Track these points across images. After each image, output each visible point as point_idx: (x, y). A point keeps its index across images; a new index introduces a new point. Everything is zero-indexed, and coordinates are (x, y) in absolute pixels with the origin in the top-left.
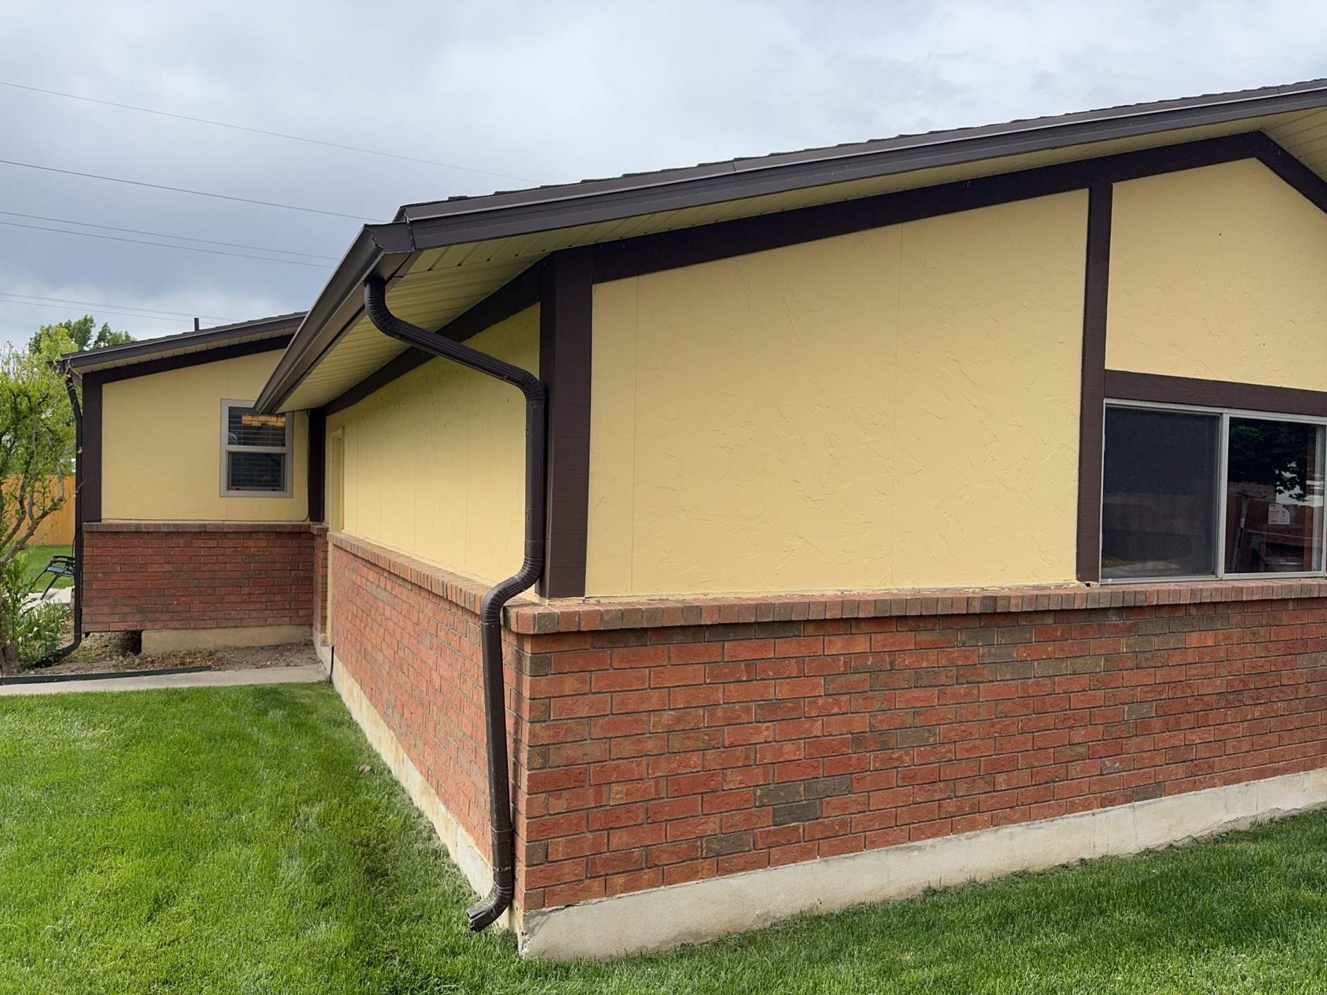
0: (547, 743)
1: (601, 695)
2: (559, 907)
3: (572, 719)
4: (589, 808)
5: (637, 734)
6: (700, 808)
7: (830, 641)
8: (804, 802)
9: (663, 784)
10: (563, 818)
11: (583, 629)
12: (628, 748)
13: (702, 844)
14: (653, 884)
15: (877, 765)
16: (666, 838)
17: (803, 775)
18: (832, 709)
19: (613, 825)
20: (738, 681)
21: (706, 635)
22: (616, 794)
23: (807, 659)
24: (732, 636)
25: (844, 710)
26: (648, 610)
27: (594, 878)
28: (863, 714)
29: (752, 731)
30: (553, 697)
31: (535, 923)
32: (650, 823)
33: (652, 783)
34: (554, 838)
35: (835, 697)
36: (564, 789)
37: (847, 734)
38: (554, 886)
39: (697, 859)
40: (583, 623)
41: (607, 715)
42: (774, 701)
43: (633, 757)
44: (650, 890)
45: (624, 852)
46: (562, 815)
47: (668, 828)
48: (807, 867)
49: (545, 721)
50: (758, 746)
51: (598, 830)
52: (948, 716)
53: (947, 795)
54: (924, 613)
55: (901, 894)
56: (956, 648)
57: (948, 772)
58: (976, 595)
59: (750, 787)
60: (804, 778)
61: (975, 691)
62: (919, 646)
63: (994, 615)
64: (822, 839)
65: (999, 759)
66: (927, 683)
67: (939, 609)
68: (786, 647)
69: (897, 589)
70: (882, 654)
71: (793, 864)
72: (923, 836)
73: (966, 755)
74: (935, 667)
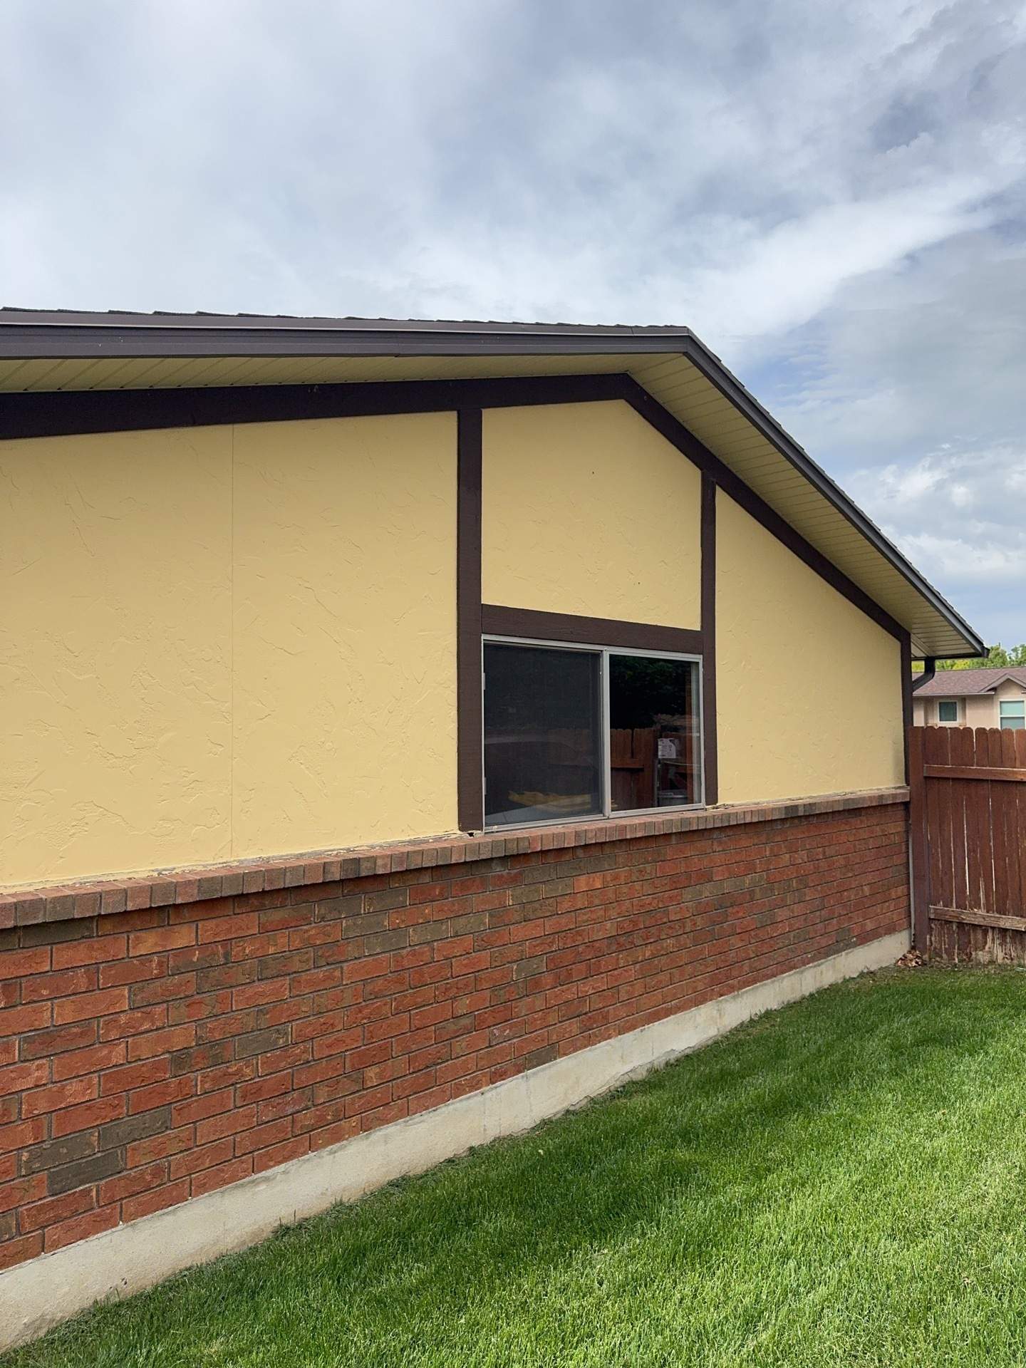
7: (137, 938)
8: (99, 1155)
15: (206, 1086)
17: (96, 1119)
18: (141, 1025)
23: (101, 966)
25: (159, 1024)
28: (185, 1026)
29: (13, 1075)
35: (144, 1009)
37: (163, 1054)
42: (52, 1029)
48: (104, 1241)
50: (24, 1094)
52: (303, 1009)
53: (303, 1105)
54: (267, 889)
55: (244, 1243)
56: (313, 925)
57: (303, 1077)
58: (336, 859)
59: (12, 1151)
60: (98, 1123)
61: (337, 973)
62: (264, 929)
63: (359, 880)
64: (126, 1198)
65: (368, 1049)
66: (274, 972)
67: (287, 881)
68: (71, 953)
69: (239, 861)
70: (213, 945)
71: (82, 1241)
72: (271, 1163)
73: (327, 1053)
74: (285, 951)
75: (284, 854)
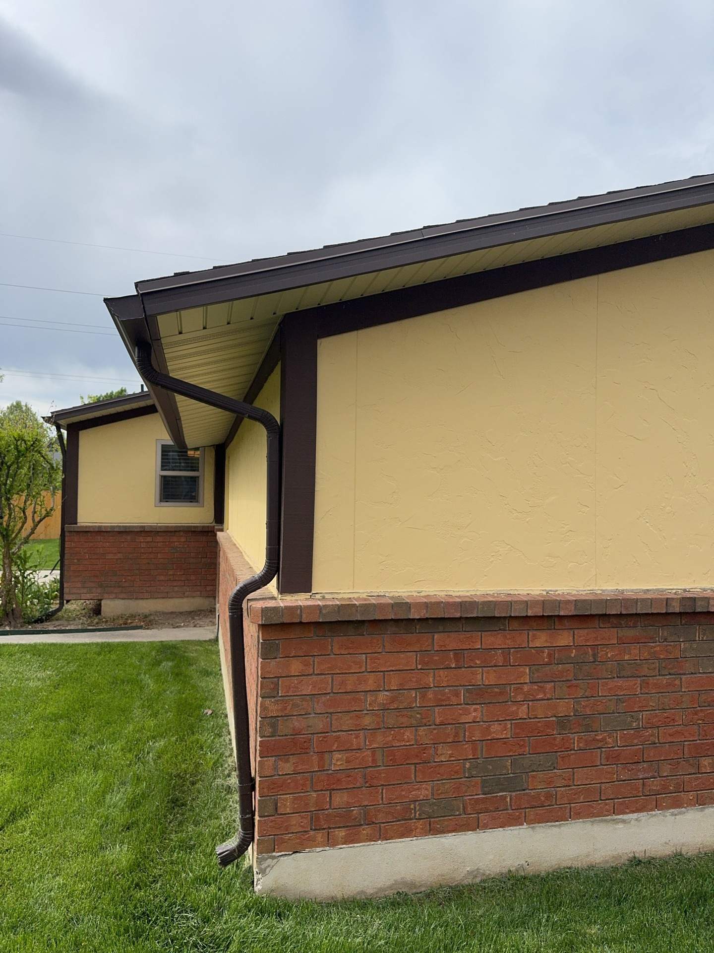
0: (275, 715)
1: (323, 676)
2: (287, 853)
3: (297, 695)
4: (314, 771)
5: (355, 711)
6: (413, 776)
7: (534, 635)
8: (512, 775)
9: (379, 755)
10: (290, 778)
11: (304, 621)
12: (347, 722)
13: (415, 807)
14: (371, 838)
15: (581, 745)
16: (382, 800)
17: (509, 752)
18: (538, 695)
19: (334, 787)
20: (447, 668)
21: (418, 627)
22: (337, 760)
23: (512, 650)
24: (441, 628)
25: (549, 696)
26: (361, 606)
27: (319, 830)
28: (567, 700)
29: (461, 712)
30: (281, 677)
31: (266, 865)
32: (367, 787)
33: (369, 753)
34: (283, 794)
35: (539, 684)
36: (291, 755)
37: (551, 717)
38: (282, 834)
39: (411, 819)
40: (304, 616)
41: (329, 693)
42: (482, 686)
43: (352, 730)
44: (369, 843)
45: (344, 810)
46: (289, 776)
47: (384, 791)
48: (516, 832)
49: (274, 697)
50: (467, 725)
51: (322, 790)
52: (651, 704)
53: (651, 774)
54: (624, 612)
55: (607, 862)
56: (658, 643)
57: (652, 754)
58: (675, 596)
59: (460, 760)
60: (511, 754)
61: (677, 682)
62: (621, 641)
63: (695, 614)
64: (528, 808)
65: (703, 744)
66: (629, 674)
67: (639, 609)
68: (493, 639)
69: (602, 590)
70: (585, 647)
71: (501, 829)
72: (627, 811)
73: (670, 739)
74: (637, 660)
75: (635, 588)
